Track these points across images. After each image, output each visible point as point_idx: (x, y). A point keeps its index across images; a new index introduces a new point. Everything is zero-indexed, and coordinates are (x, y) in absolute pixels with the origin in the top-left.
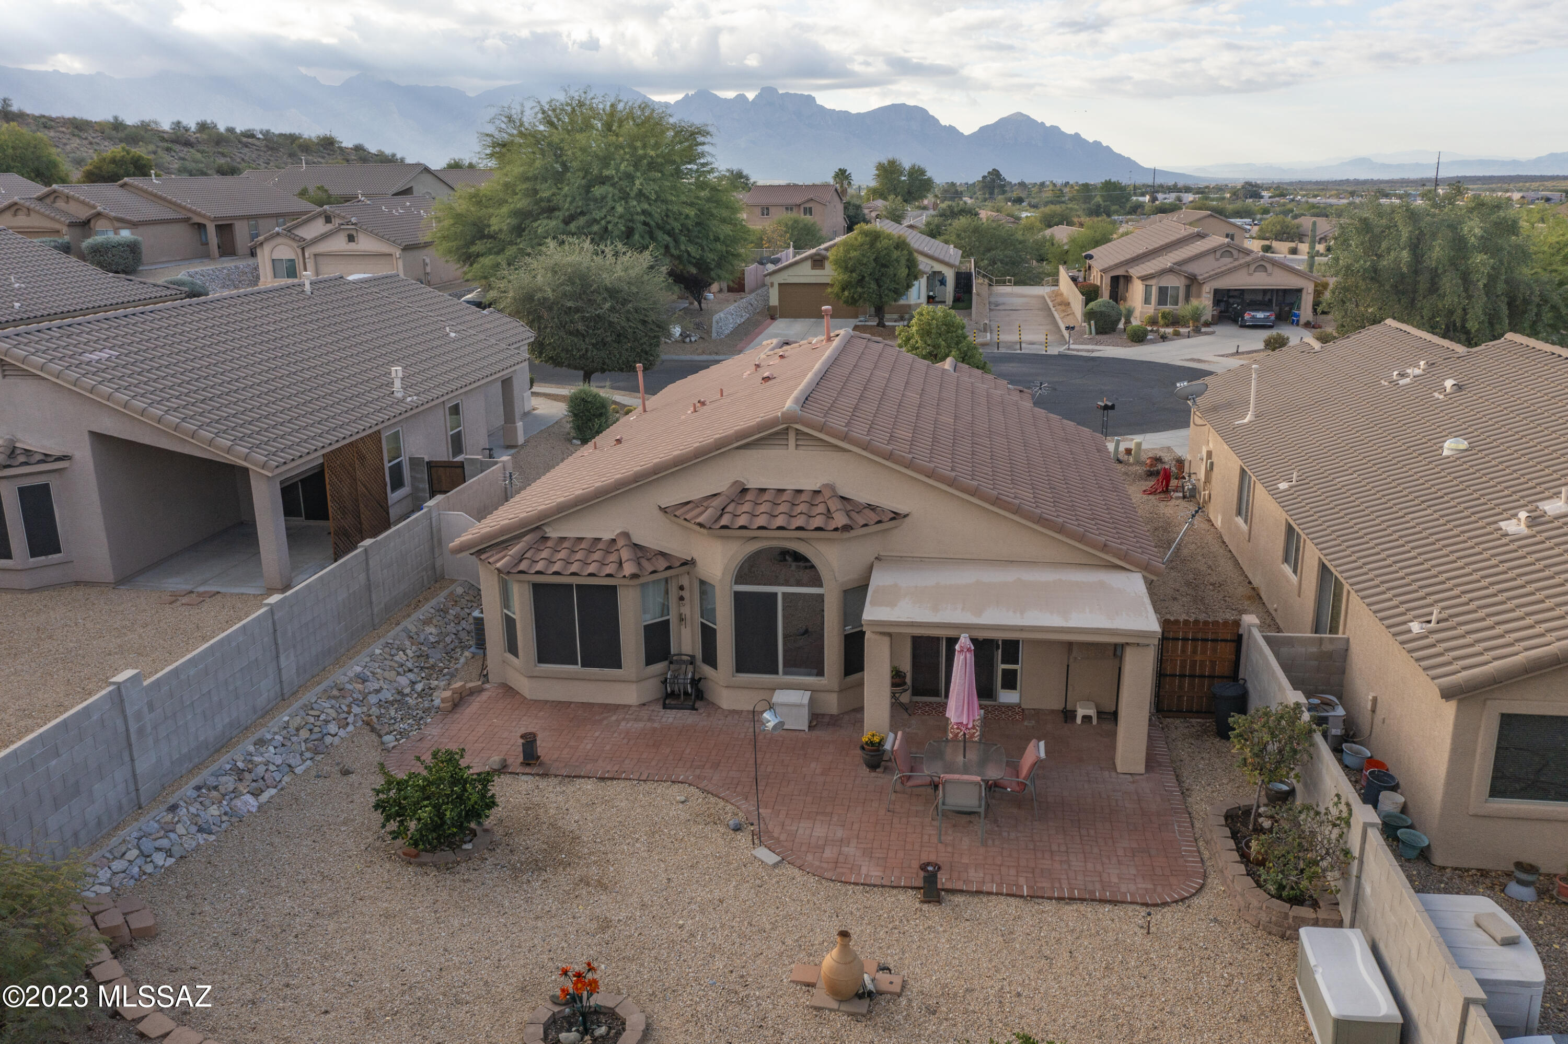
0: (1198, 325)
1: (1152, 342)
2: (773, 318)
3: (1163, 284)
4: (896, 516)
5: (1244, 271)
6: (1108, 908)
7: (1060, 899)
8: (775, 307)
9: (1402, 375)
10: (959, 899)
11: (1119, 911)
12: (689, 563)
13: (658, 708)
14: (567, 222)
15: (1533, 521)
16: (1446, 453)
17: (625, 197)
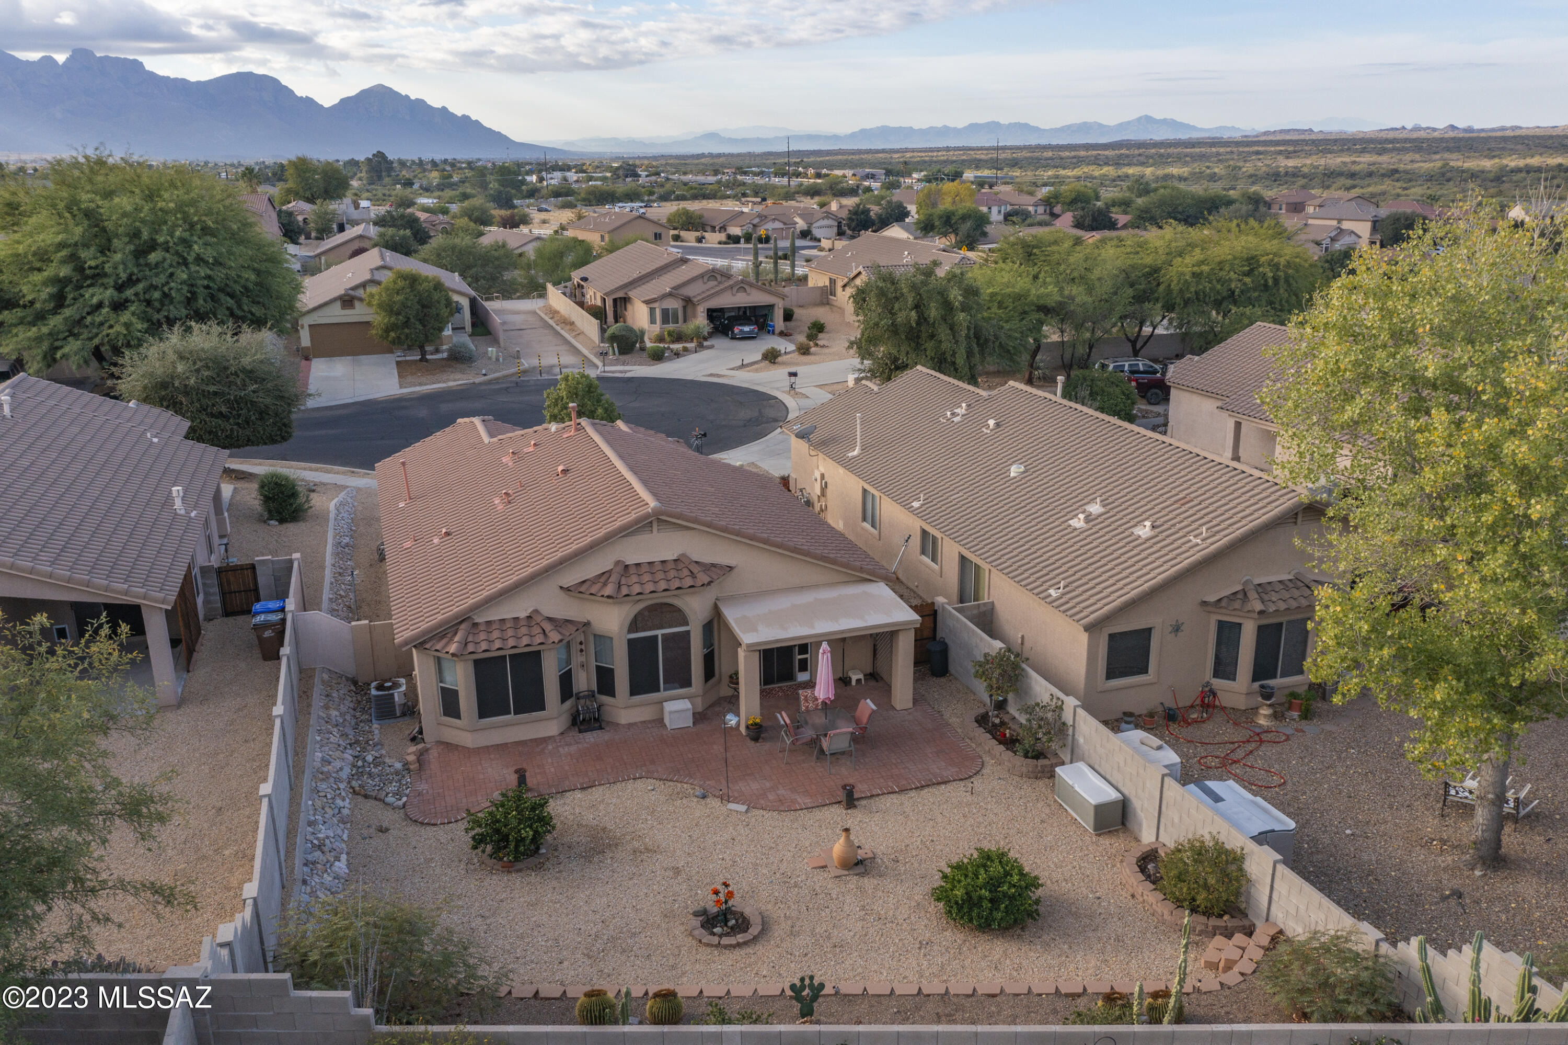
0: (701, 341)
1: (670, 359)
2: (307, 359)
3: (664, 307)
4: (731, 568)
5: (729, 293)
6: (943, 786)
7: (916, 788)
8: (307, 348)
9: (953, 414)
10: (864, 802)
11: (949, 787)
12: (587, 624)
13: (574, 733)
14: (120, 288)
15: (1088, 519)
16: (1012, 475)
17: (185, 263)
